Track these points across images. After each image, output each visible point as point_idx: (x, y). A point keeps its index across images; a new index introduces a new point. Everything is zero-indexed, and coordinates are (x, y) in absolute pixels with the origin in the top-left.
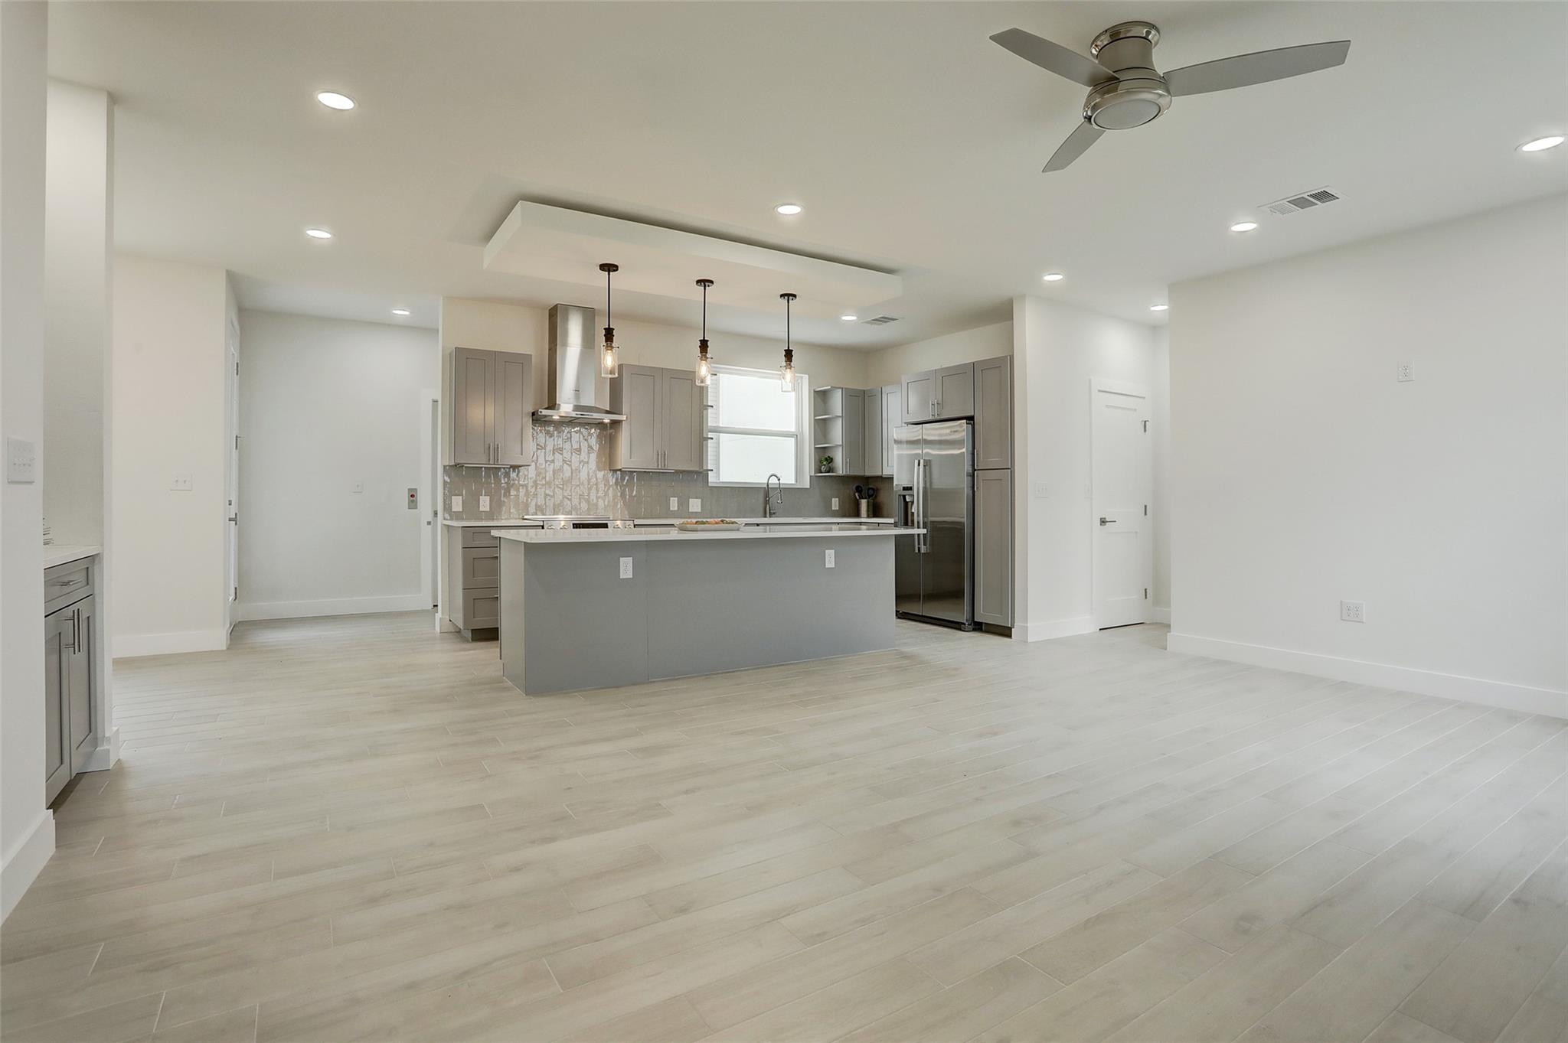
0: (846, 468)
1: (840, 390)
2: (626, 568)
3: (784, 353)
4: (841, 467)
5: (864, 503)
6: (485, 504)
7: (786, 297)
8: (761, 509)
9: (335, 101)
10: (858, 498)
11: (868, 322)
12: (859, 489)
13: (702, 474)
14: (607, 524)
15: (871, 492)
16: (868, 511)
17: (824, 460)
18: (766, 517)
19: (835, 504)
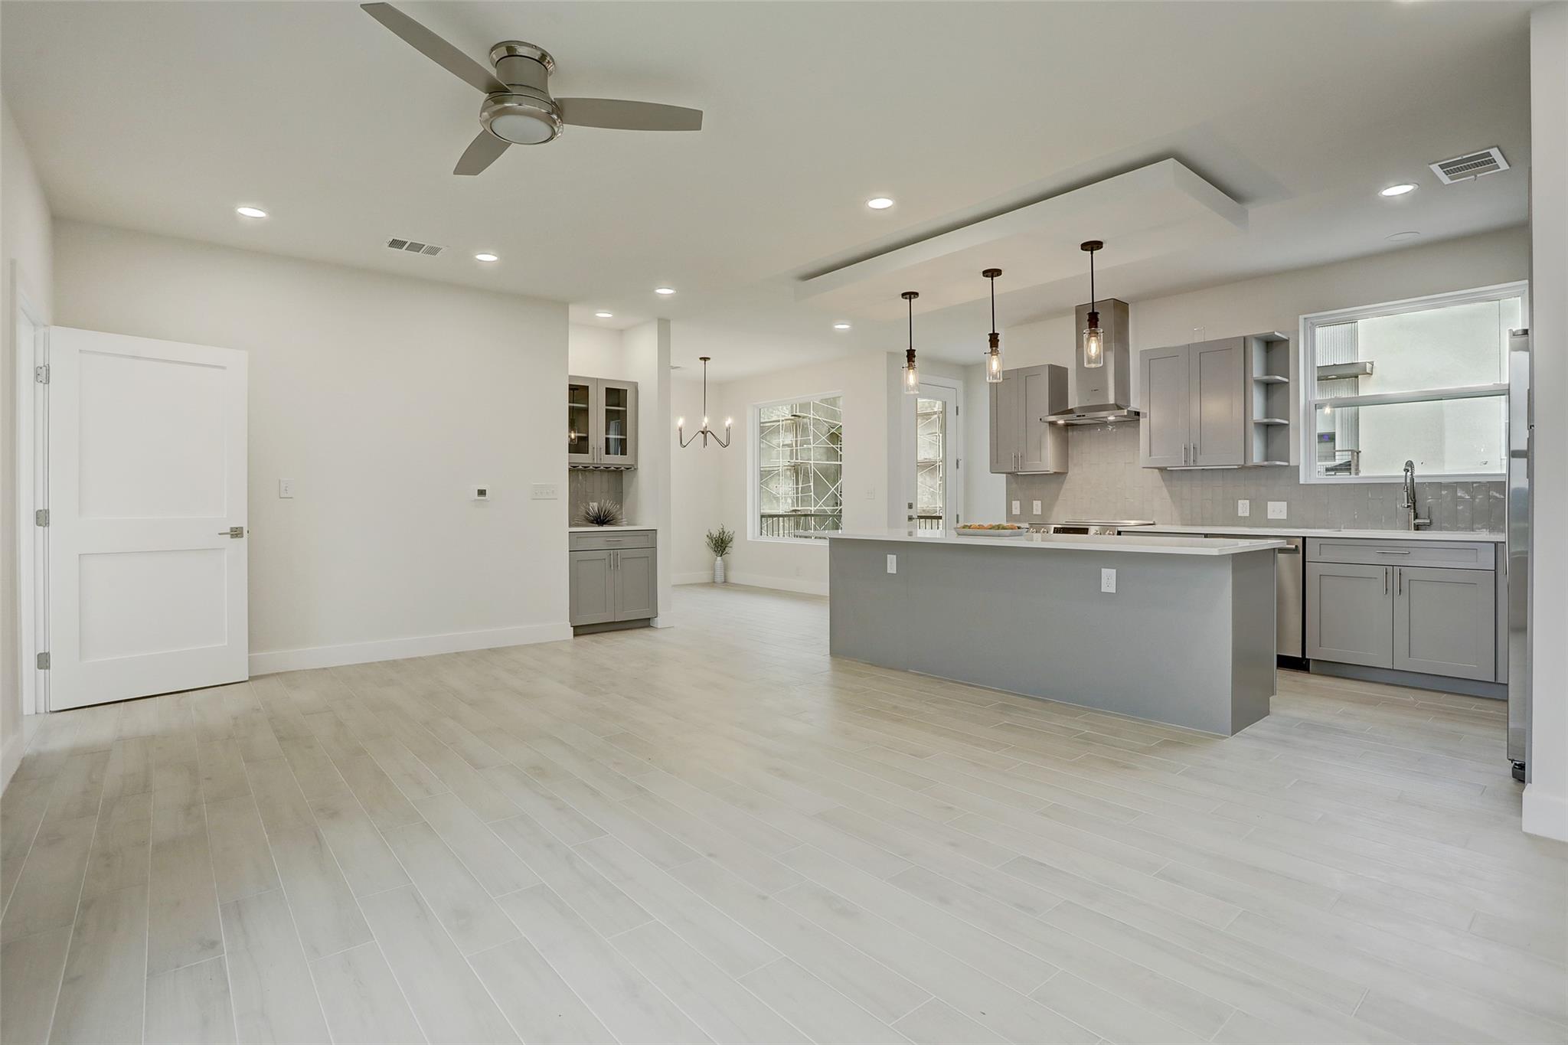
6: (1037, 507)
9: (665, 292)
14: (1088, 529)
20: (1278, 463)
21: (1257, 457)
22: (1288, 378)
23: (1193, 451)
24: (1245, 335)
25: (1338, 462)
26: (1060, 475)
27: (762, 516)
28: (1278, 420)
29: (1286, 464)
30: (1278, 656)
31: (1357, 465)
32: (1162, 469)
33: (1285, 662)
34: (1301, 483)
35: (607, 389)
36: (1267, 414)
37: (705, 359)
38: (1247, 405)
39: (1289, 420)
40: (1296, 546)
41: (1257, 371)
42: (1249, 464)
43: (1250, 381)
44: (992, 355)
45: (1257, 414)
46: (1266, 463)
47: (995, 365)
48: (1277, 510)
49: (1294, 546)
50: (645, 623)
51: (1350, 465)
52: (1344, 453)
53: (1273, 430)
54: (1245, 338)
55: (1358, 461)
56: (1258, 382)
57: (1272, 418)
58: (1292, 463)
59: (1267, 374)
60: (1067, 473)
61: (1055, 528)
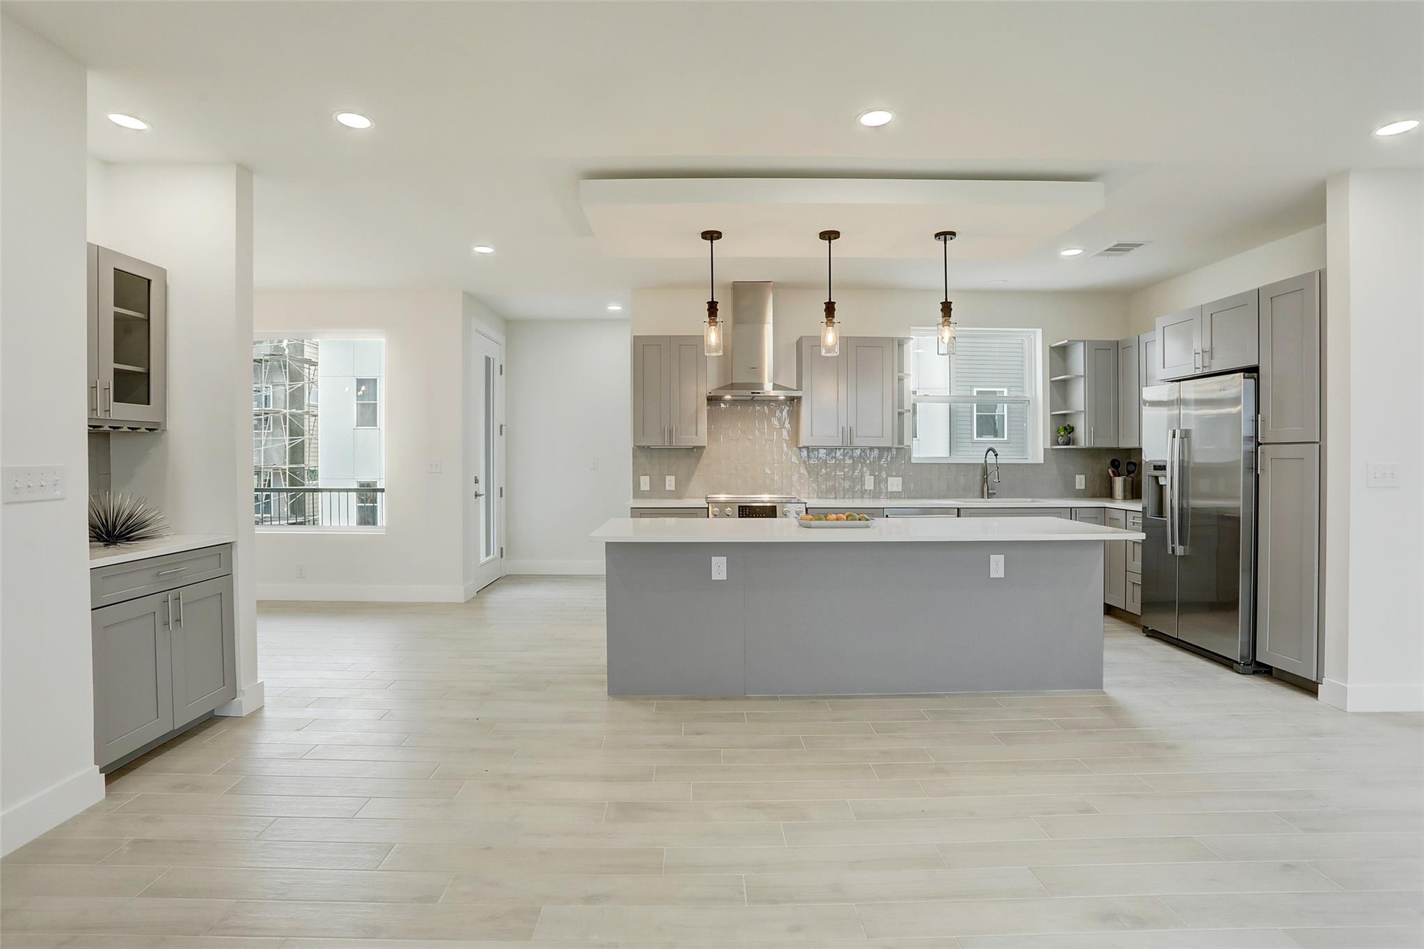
0: (1090, 439)
1: (1082, 343)
2: (719, 568)
3: (941, 306)
4: (1083, 438)
5: (1119, 483)
6: (670, 482)
7: (942, 237)
8: (978, 488)
10: (1112, 475)
11: (1101, 254)
12: (1115, 464)
13: (902, 451)
15: (1131, 468)
16: (1125, 491)
17: (1064, 430)
18: (983, 498)
19: (1080, 482)
23: (850, 432)
34: (912, 461)
35: (115, 271)
43: (895, 376)
47: (830, 337)
54: (893, 340)
60: (705, 448)
61: (739, 507)
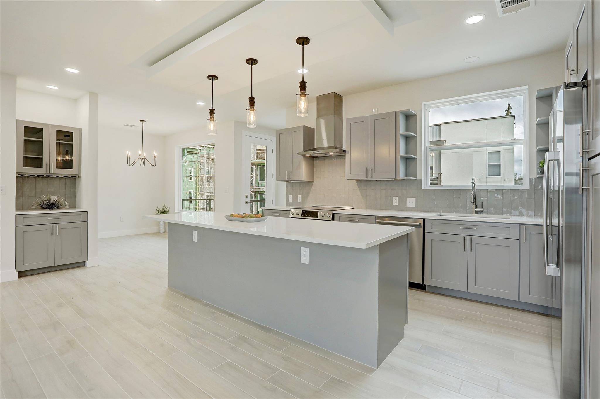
20: (412, 178)
21: (401, 175)
22: (417, 134)
23: (370, 171)
24: (396, 111)
25: (434, 177)
26: (310, 183)
27: (183, 200)
28: (412, 156)
29: (415, 178)
30: (409, 282)
31: (440, 179)
32: (357, 180)
33: (413, 285)
34: (422, 188)
35: (57, 131)
36: (407, 153)
37: (143, 121)
38: (397, 148)
39: (417, 156)
40: (420, 224)
41: (402, 130)
42: (398, 178)
43: (398, 135)
44: (251, 111)
45: (402, 152)
46: (406, 178)
47: (253, 117)
48: (411, 202)
49: (419, 224)
50: (82, 264)
51: (438, 179)
52: (436, 174)
53: (409, 161)
54: (396, 112)
55: (441, 177)
56: (402, 135)
57: (409, 154)
58: (418, 178)
59: (406, 153)
60: (313, 181)
61: (303, 211)
